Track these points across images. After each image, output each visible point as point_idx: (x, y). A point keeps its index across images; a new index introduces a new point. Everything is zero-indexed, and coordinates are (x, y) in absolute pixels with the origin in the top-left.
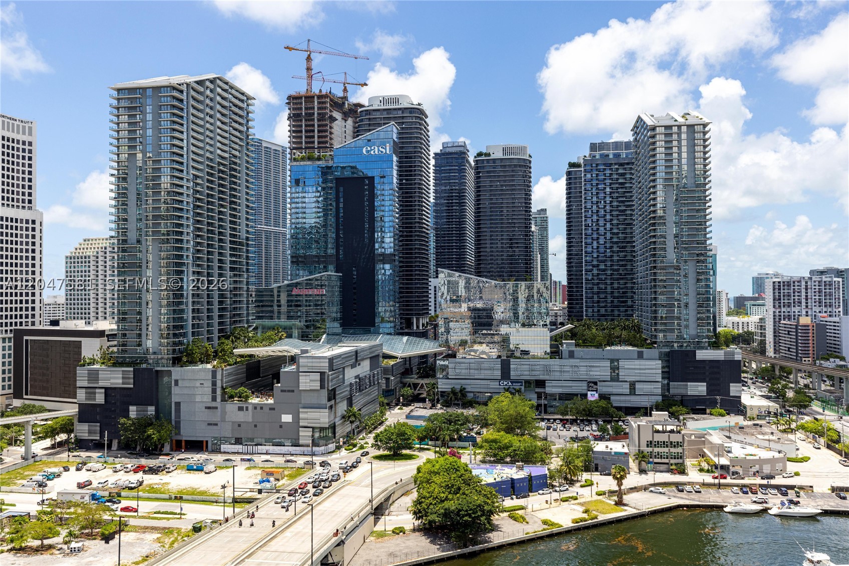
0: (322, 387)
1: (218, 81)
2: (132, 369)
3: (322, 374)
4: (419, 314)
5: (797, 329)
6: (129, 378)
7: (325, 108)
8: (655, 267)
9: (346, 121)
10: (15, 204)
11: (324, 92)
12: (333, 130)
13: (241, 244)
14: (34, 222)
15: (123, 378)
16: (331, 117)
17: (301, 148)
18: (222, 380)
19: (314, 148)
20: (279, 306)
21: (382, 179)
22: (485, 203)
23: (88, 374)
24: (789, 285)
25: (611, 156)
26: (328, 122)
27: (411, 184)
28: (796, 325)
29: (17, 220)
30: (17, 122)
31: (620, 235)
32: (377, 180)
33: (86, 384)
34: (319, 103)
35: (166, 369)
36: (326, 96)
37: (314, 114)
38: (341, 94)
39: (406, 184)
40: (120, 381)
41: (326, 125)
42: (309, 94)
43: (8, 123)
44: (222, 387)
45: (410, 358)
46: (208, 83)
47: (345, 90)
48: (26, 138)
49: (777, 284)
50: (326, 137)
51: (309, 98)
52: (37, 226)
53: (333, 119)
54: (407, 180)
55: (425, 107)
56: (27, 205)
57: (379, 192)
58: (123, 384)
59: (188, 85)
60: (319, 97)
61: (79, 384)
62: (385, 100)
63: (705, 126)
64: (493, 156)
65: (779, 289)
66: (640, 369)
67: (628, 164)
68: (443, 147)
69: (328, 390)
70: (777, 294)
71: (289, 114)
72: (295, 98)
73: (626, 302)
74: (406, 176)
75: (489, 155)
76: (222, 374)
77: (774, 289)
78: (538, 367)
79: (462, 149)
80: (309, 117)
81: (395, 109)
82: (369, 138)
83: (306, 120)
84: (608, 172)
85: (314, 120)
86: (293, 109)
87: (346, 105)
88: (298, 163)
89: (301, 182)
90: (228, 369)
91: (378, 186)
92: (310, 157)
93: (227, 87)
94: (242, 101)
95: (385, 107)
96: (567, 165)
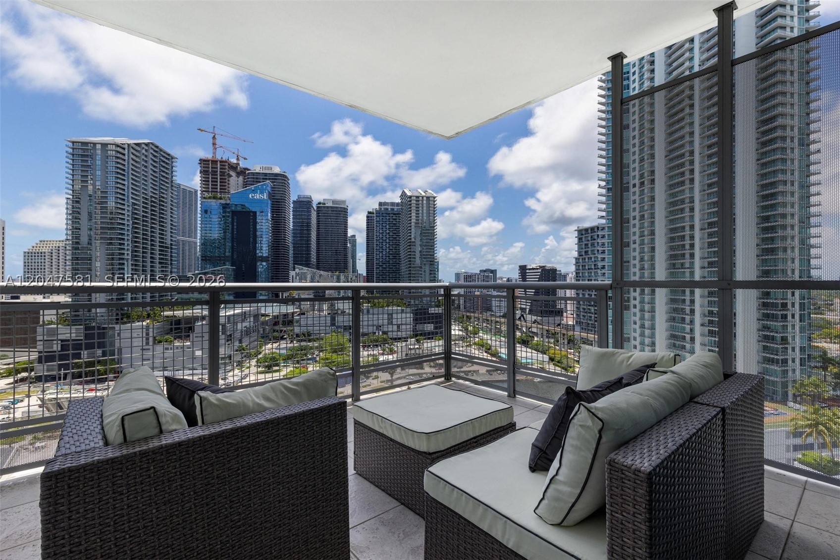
1: (151, 145)
2: (83, 327)
4: (283, 292)
6: (81, 333)
7: (225, 169)
8: (410, 267)
9: (238, 177)
11: (224, 159)
12: (229, 182)
15: (76, 333)
16: (228, 174)
17: (209, 191)
18: (153, 332)
19: (217, 192)
21: (261, 213)
22: (322, 230)
23: (46, 331)
25: (389, 209)
26: (226, 177)
27: (279, 217)
31: (393, 250)
32: (258, 214)
33: (44, 338)
34: (221, 165)
35: (111, 326)
36: (225, 162)
37: (217, 171)
38: (236, 162)
40: (73, 335)
41: (226, 179)
42: (214, 159)
45: (277, 316)
46: (143, 146)
47: (238, 160)
49: (465, 276)
50: (225, 186)
51: (214, 162)
53: (230, 176)
54: (276, 215)
57: (259, 221)
58: (76, 337)
59: (129, 145)
60: (221, 162)
61: (38, 338)
63: (434, 198)
64: (327, 205)
67: (398, 214)
68: (300, 198)
71: (201, 170)
72: (204, 161)
74: (276, 212)
75: (325, 204)
77: (464, 279)
79: (309, 200)
80: (214, 173)
81: (270, 174)
82: (253, 189)
83: (212, 175)
84: (388, 218)
85: (217, 175)
86: (204, 167)
87: (239, 169)
88: (206, 201)
89: (209, 212)
90: (157, 325)
91: (258, 217)
92: (215, 197)
93: (158, 150)
94: (168, 159)
95: (263, 172)
96: (367, 213)
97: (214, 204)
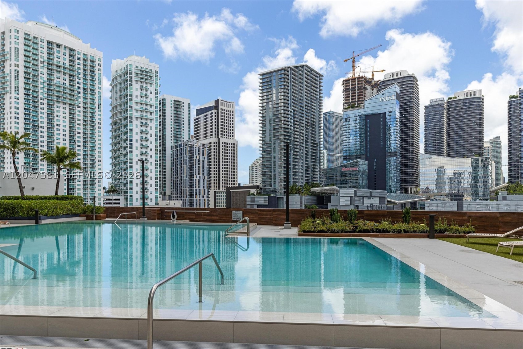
0: (351, 203)
1: (305, 67)
2: (267, 196)
3: (351, 197)
4: (412, 185)
6: (266, 200)
7: (361, 83)
9: (373, 90)
10: (227, 137)
11: (361, 76)
12: (365, 95)
13: (316, 144)
14: (234, 144)
15: (264, 200)
17: (349, 103)
18: (305, 201)
19: (355, 101)
20: (337, 177)
21: (390, 114)
23: (251, 199)
26: (363, 90)
27: (407, 117)
29: (228, 143)
30: (228, 103)
32: (387, 114)
33: (250, 203)
34: (358, 81)
35: (281, 196)
36: (362, 77)
37: (355, 87)
38: (371, 77)
39: (404, 117)
40: (263, 202)
41: (362, 92)
42: (354, 78)
43: (225, 103)
44: (305, 204)
45: (405, 204)
46: (300, 68)
47: (373, 75)
48: (231, 109)
50: (362, 98)
51: (353, 80)
52: (235, 146)
53: (365, 89)
54: (405, 115)
55: (416, 76)
56: (231, 137)
57: (388, 121)
58: (264, 203)
59: (290, 68)
60: (358, 78)
61: (247, 203)
62: (393, 74)
64: (458, 98)
68: (430, 102)
69: (354, 205)
71: (344, 89)
72: (346, 81)
74: (405, 112)
75: (456, 98)
76: (305, 199)
78: (482, 206)
79: (442, 102)
80: (353, 89)
81: (398, 78)
82: (383, 93)
83: (352, 91)
85: (355, 90)
86: (346, 86)
87: (373, 82)
88: (347, 110)
89: (348, 120)
90: (307, 197)
91: (388, 117)
92: (353, 107)
93: (310, 70)
94: (317, 77)
95: (393, 78)
96: (508, 98)
97: (352, 112)
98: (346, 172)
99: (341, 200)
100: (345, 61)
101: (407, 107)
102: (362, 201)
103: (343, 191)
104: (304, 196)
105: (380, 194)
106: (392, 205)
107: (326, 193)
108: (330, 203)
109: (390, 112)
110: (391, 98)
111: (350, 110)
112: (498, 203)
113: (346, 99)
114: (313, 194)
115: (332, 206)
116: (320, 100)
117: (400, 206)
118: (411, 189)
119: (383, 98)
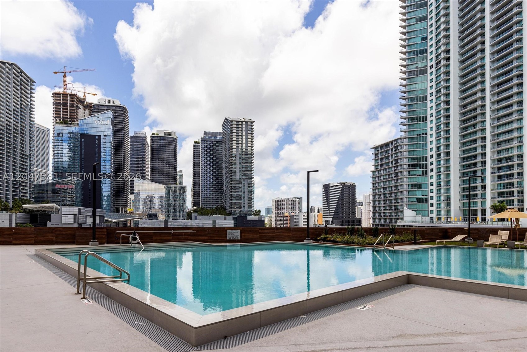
0: (75, 222)
3: (75, 215)
4: (123, 206)
5: (283, 218)
7: (74, 101)
8: (231, 181)
9: (85, 110)
11: (73, 93)
12: (78, 114)
13: (26, 156)
16: (77, 106)
17: (60, 117)
18: (16, 219)
19: (68, 118)
21: (105, 137)
22: (156, 157)
24: (281, 202)
25: (213, 138)
26: (75, 109)
27: (119, 143)
28: (283, 217)
31: (216, 173)
32: (102, 137)
34: (70, 98)
36: (75, 95)
37: (67, 103)
38: (83, 97)
39: (117, 143)
41: (75, 110)
42: (65, 93)
44: (16, 222)
47: (85, 96)
49: (276, 201)
50: (75, 116)
51: (65, 95)
53: (78, 108)
54: (117, 141)
57: (103, 143)
60: (71, 95)
62: (106, 101)
63: (252, 122)
64: (159, 135)
65: (277, 203)
66: (225, 224)
67: (220, 142)
68: (135, 134)
69: (78, 224)
70: (276, 205)
71: (53, 102)
72: (57, 94)
73: (218, 202)
74: (117, 139)
75: (158, 134)
76: (16, 216)
77: (275, 203)
78: (181, 224)
79: (144, 135)
80: (65, 105)
81: (112, 106)
82: (98, 116)
83: (63, 106)
84: (211, 145)
85: (67, 106)
86: (56, 100)
87: (85, 103)
88: (59, 125)
89: (61, 135)
90: (18, 214)
91: (102, 140)
92: (66, 123)
93: (19, 71)
94: (28, 81)
95: (106, 104)
96: (194, 143)
97: (65, 128)
98: (59, 190)
99: (63, 218)
100: (54, 73)
101: (120, 134)
102: (85, 219)
103: (65, 209)
104: (14, 214)
105: (100, 213)
106: (109, 224)
107: (40, 210)
108: (50, 221)
109: (105, 136)
110: (106, 123)
111: (63, 125)
112: (192, 221)
113: (57, 113)
114: (25, 211)
115: (52, 224)
116: (31, 108)
117: (115, 224)
118: (122, 209)
119: (98, 121)
